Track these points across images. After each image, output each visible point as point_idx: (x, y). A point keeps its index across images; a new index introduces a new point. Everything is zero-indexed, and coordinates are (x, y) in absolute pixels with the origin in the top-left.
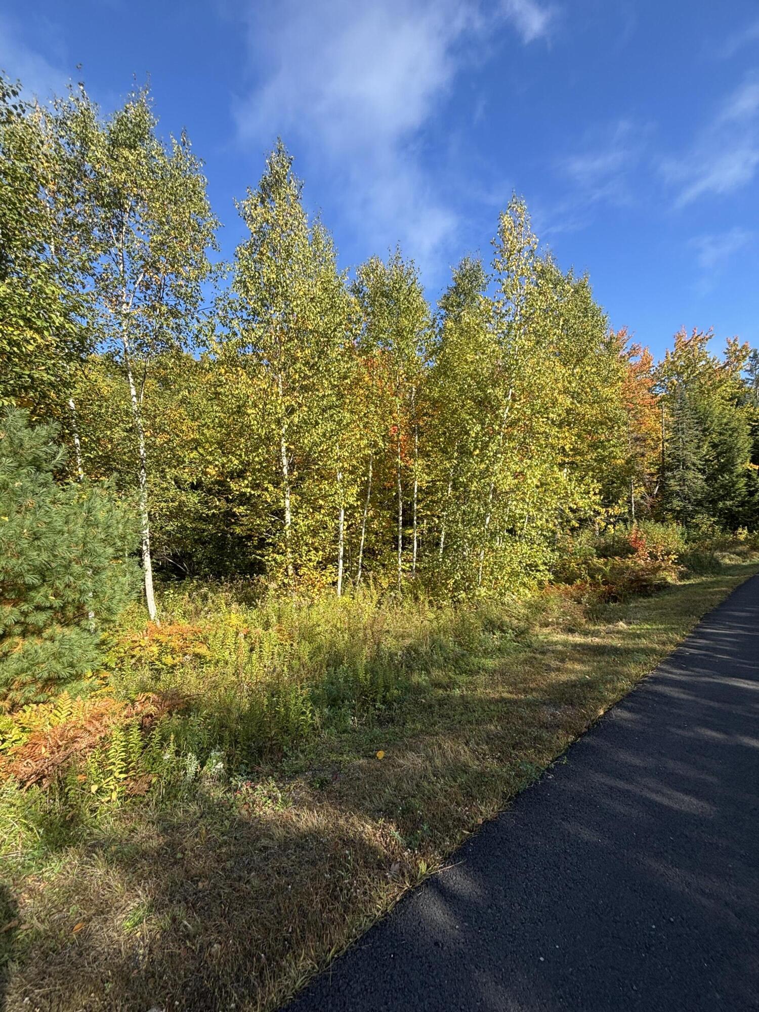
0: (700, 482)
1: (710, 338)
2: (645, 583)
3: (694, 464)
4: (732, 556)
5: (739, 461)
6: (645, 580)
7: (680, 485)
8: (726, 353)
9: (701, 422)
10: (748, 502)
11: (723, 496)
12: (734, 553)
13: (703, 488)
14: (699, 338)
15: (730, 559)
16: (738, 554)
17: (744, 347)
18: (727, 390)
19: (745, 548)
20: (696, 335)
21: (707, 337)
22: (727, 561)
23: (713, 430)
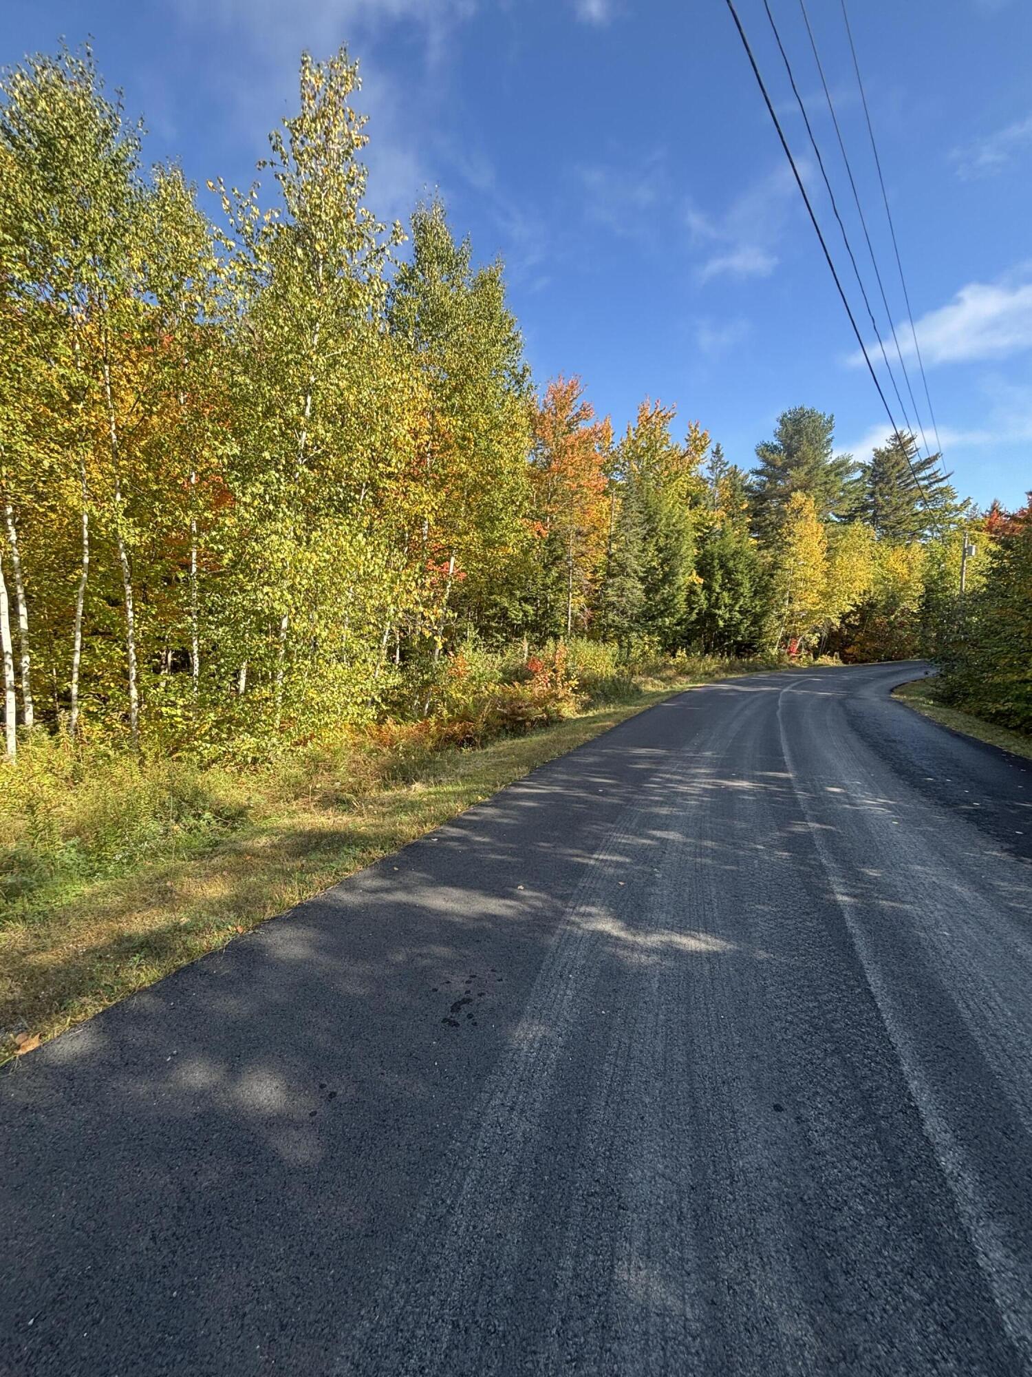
0: (639, 592)
1: (673, 416)
2: (520, 718)
3: (635, 572)
4: (656, 682)
5: (681, 571)
6: (522, 715)
7: (617, 595)
8: (687, 440)
9: (649, 519)
10: (686, 620)
11: (662, 612)
12: (658, 679)
13: (641, 600)
14: (663, 414)
15: (654, 685)
16: (663, 680)
17: (704, 435)
18: (681, 485)
19: (670, 673)
20: (658, 410)
21: (670, 414)
22: (649, 688)
23: (661, 531)
